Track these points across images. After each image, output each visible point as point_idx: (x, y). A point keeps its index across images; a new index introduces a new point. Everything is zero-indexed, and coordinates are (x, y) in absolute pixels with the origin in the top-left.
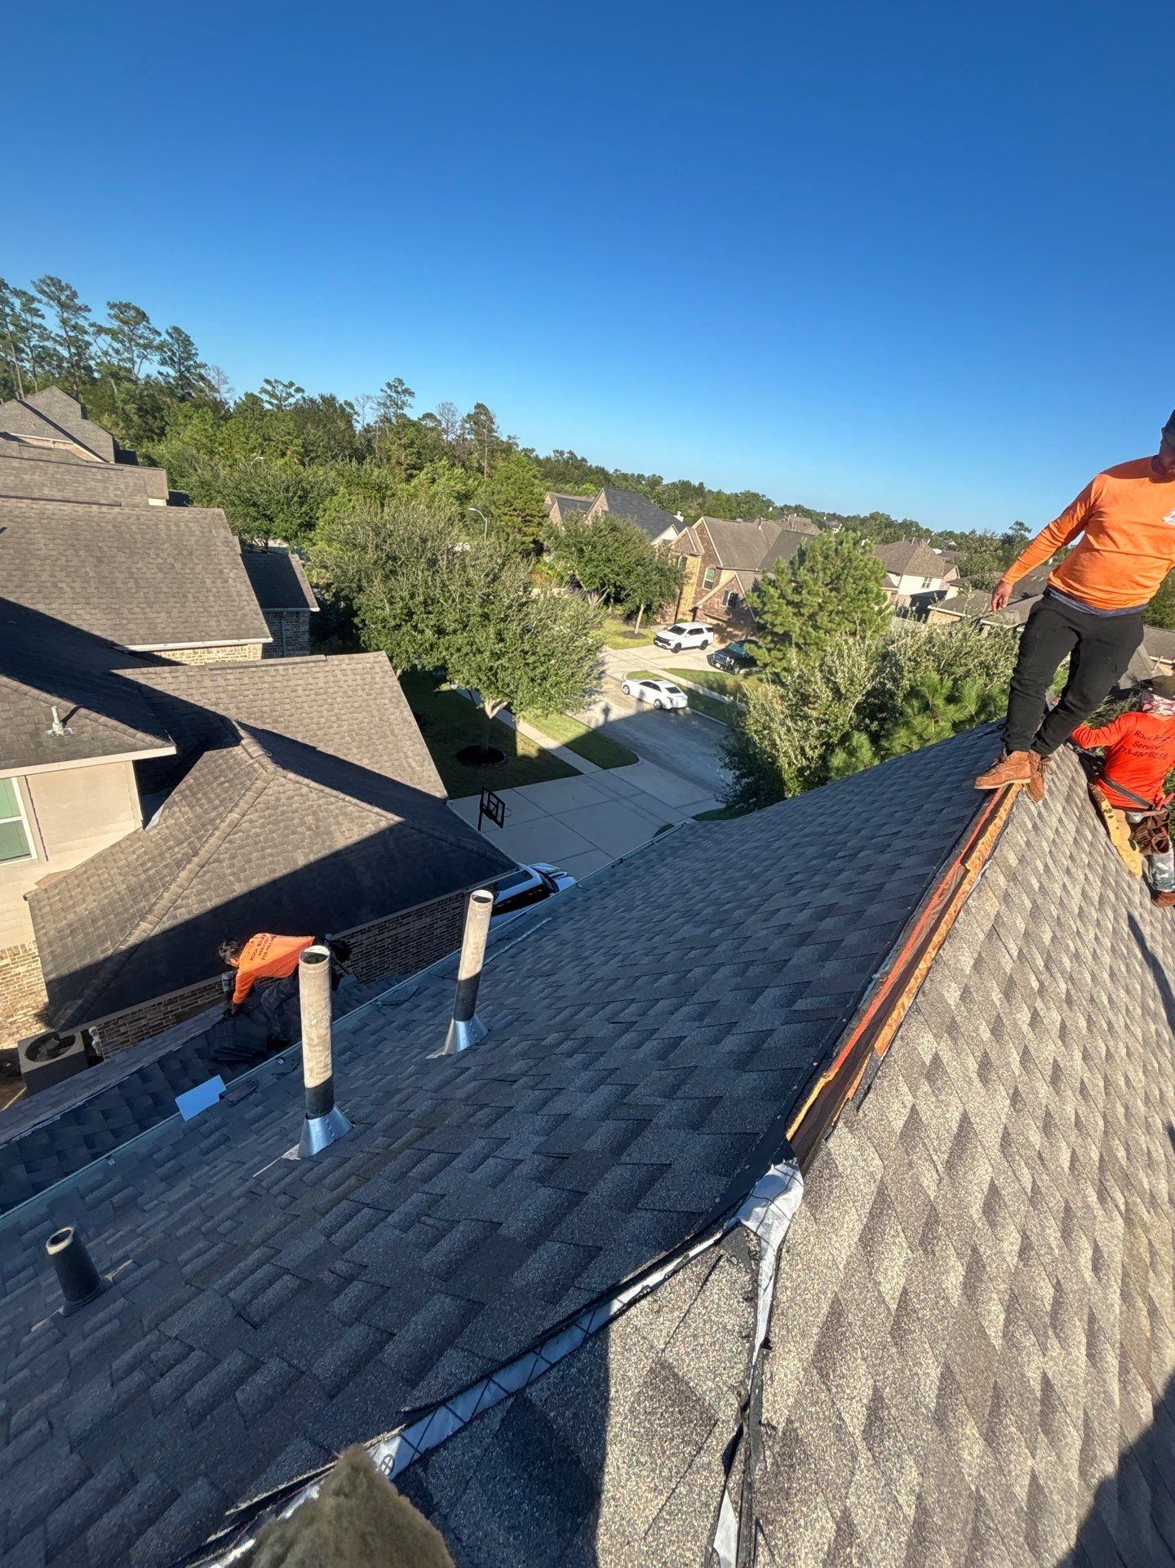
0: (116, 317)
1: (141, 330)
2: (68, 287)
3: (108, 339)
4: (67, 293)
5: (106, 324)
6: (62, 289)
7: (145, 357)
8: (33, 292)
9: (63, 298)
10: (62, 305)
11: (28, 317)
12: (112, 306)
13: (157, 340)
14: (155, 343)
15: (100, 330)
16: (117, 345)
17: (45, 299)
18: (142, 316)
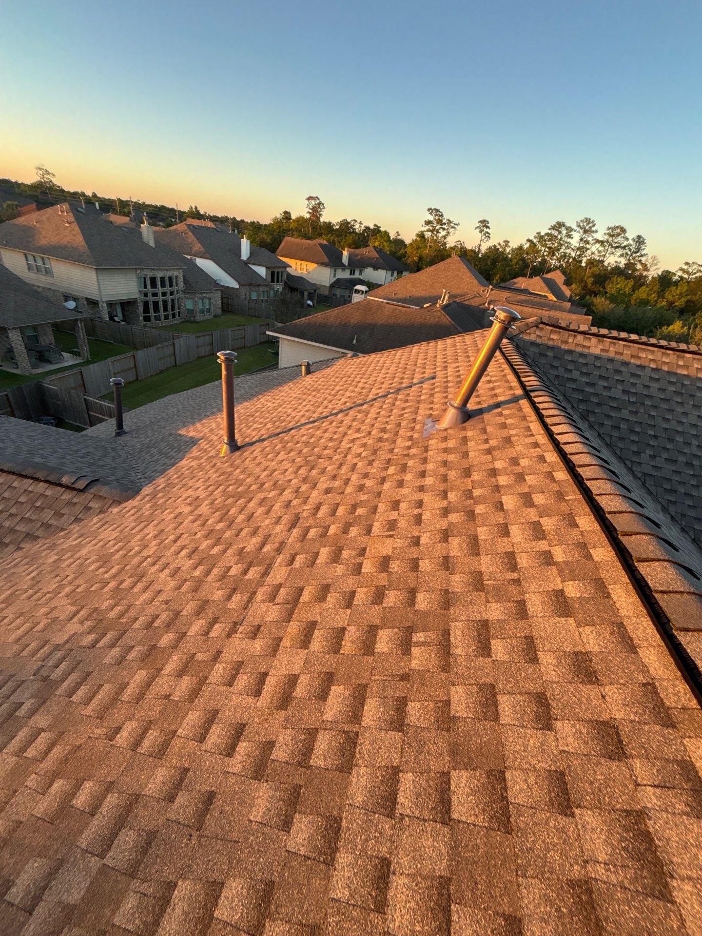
0: (609, 234)
1: (619, 239)
2: (593, 222)
3: (598, 245)
4: (591, 225)
5: (601, 239)
6: (589, 223)
7: (613, 253)
8: (574, 227)
9: (587, 228)
10: (586, 232)
11: (565, 239)
12: (609, 229)
13: (625, 243)
14: (623, 245)
15: (598, 241)
16: (601, 249)
17: (578, 229)
18: (623, 230)
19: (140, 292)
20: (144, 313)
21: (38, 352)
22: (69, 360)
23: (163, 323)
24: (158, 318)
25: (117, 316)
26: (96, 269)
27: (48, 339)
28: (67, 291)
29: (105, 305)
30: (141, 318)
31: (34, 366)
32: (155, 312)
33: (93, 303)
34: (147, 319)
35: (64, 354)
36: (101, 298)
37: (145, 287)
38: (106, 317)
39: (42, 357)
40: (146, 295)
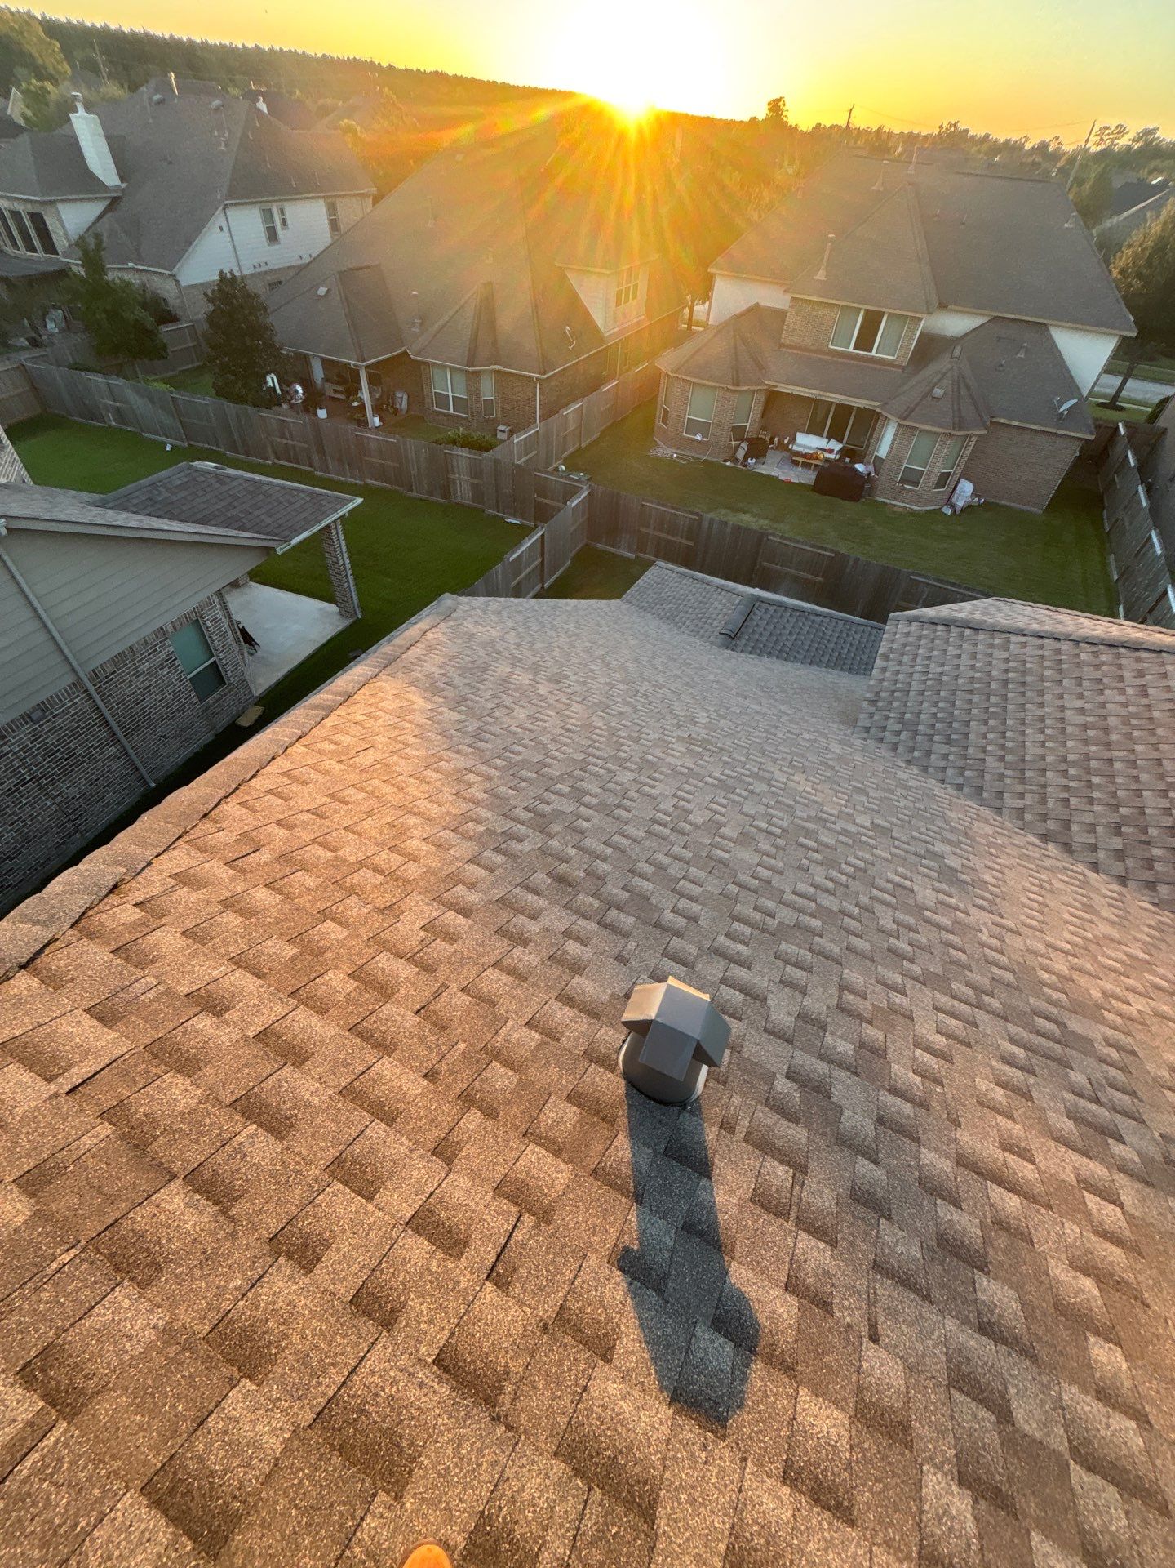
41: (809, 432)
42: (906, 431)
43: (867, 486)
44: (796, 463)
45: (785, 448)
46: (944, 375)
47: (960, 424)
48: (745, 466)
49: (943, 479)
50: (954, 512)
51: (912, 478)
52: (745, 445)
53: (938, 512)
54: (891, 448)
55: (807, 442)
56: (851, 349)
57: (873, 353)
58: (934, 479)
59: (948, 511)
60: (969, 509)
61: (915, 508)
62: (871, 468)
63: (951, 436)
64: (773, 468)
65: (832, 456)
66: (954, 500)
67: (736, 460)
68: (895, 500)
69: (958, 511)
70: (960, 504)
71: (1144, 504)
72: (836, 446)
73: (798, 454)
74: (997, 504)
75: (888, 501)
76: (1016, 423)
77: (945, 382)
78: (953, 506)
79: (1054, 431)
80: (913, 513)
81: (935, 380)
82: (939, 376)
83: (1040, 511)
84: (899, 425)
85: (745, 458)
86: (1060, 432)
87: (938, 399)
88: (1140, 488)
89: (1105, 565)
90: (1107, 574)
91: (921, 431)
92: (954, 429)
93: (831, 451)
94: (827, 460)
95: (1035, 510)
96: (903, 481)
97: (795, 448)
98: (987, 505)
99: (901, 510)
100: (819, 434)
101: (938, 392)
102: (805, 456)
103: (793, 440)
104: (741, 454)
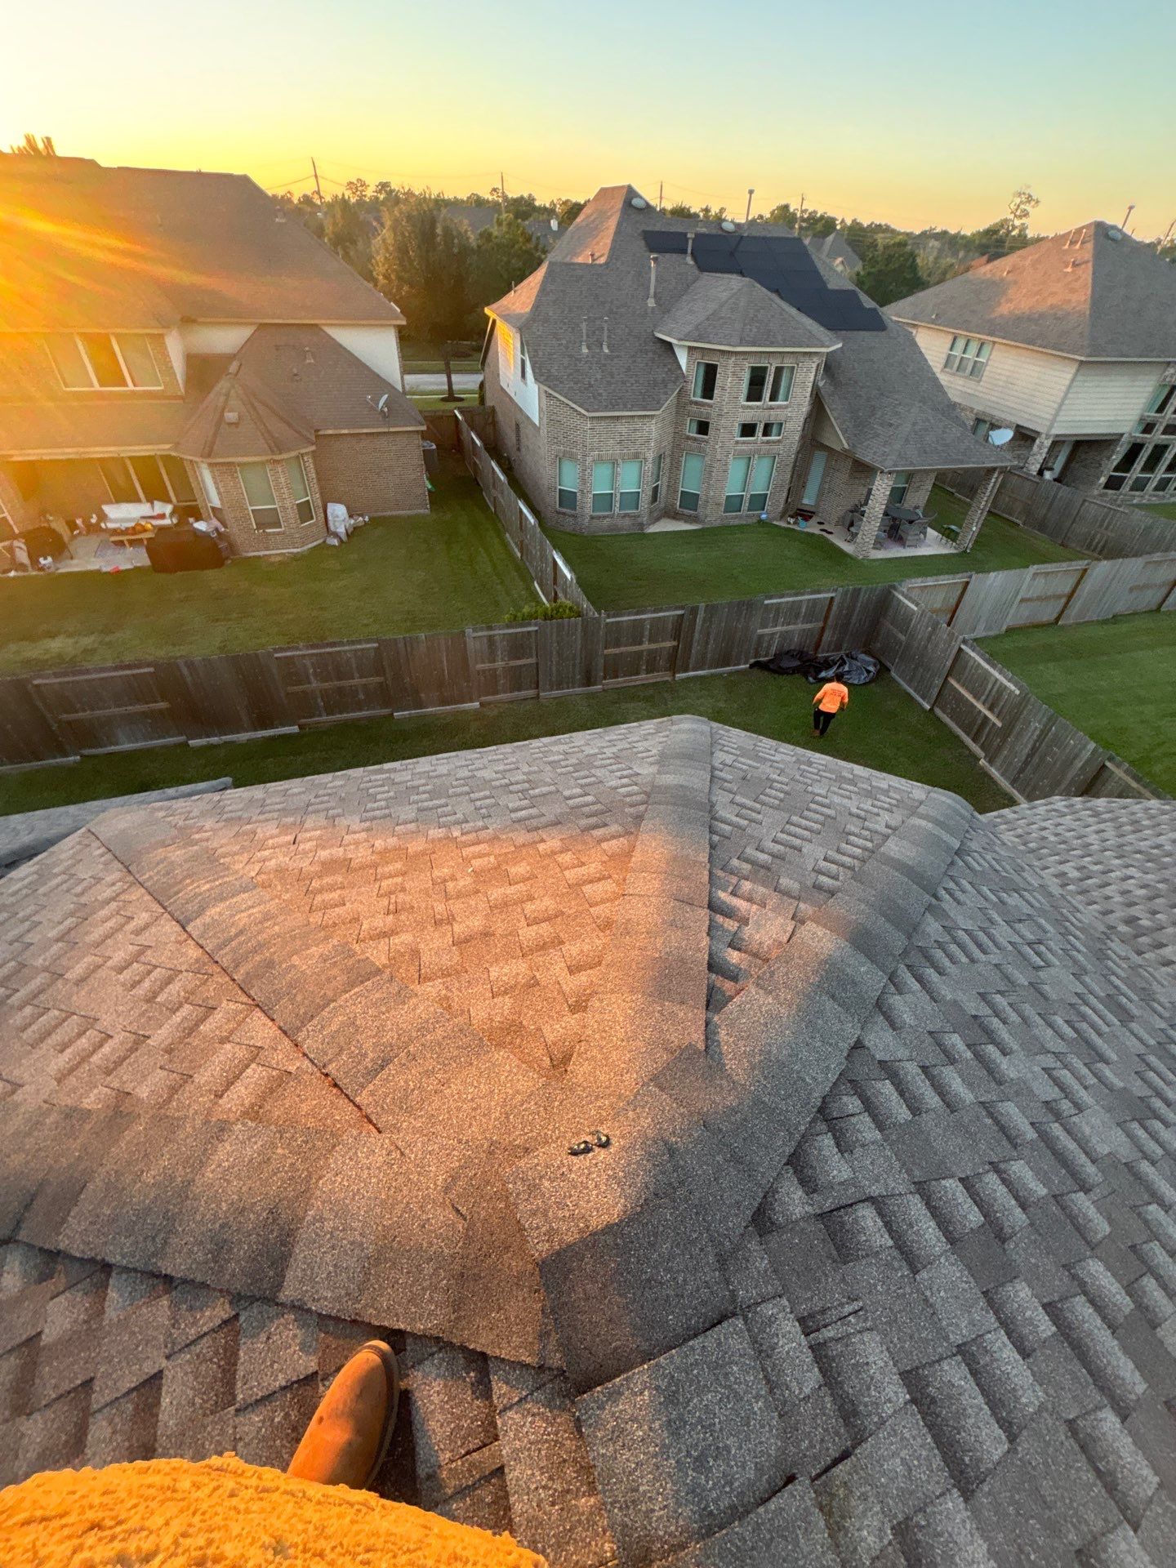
19: (1142, 419)
20: (1116, 470)
21: (894, 519)
22: (932, 545)
23: (1149, 495)
24: (1139, 485)
25: (1051, 469)
26: (1082, 362)
27: (918, 498)
28: (988, 410)
29: (1048, 443)
30: (1103, 480)
31: (878, 545)
32: (1143, 470)
33: (1025, 437)
34: (1114, 484)
35: (929, 530)
36: (1051, 427)
37: (1161, 409)
38: (1034, 468)
39: (895, 529)
40: (1148, 428)
41: (117, 502)
42: (224, 470)
43: (222, 545)
44: (121, 544)
45: (93, 529)
46: (227, 395)
47: (278, 446)
48: (42, 569)
49: (305, 511)
50: (341, 541)
51: (267, 520)
52: (19, 544)
53: (324, 546)
54: (219, 493)
55: (122, 514)
56: (97, 387)
57: (131, 387)
58: (293, 514)
59: (336, 542)
60: (354, 533)
61: (295, 550)
62: (215, 523)
63: (278, 462)
64: (88, 559)
65: (167, 522)
66: (332, 528)
67: (21, 567)
68: (267, 549)
69: (344, 538)
70: (341, 530)
71: (502, 477)
72: (168, 509)
73: (115, 532)
74: (384, 517)
75: (261, 553)
76: (346, 431)
77: (233, 402)
78: (336, 535)
79: (386, 430)
80: (295, 558)
81: (220, 404)
82: (222, 399)
83: (427, 512)
84: (210, 465)
85: (34, 561)
86: (392, 430)
87: (236, 424)
88: (493, 464)
89: (505, 545)
90: (511, 555)
91: (239, 464)
92: (273, 452)
93: (162, 516)
94: (161, 529)
95: (422, 511)
96: (259, 526)
97: (111, 525)
98: (375, 522)
99: (278, 559)
100: (134, 499)
101: (231, 416)
102: (126, 532)
103: (103, 517)
104: (22, 556)
